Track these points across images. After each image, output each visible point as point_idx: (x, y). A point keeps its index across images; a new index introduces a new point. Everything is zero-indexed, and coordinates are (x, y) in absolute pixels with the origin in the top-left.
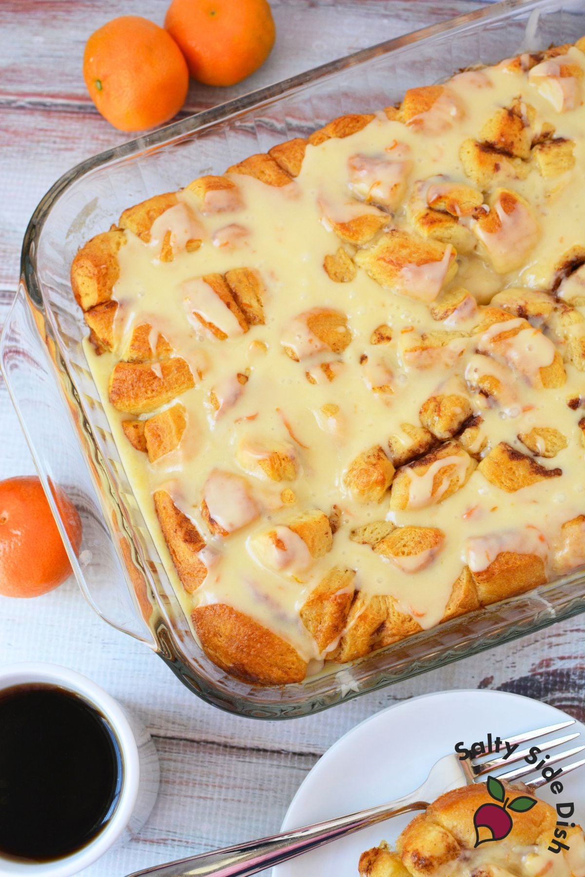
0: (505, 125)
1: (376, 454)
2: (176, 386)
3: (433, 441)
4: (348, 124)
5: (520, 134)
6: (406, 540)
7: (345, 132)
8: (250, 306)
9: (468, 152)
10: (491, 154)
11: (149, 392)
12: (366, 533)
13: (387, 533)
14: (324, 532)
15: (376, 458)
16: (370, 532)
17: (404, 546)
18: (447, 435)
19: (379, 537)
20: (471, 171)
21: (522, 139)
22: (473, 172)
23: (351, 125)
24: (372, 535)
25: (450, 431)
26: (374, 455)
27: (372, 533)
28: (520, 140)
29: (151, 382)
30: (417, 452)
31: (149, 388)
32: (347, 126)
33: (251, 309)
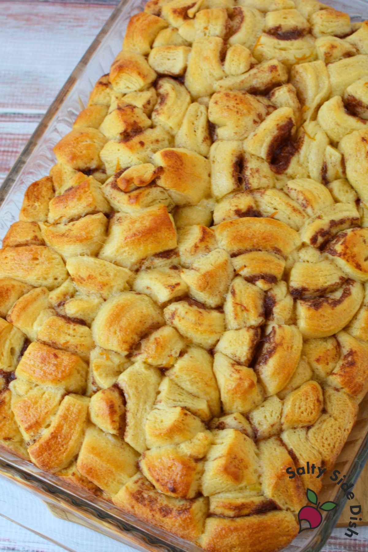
0: (122, 116)
1: (233, 370)
2: (73, 431)
3: (256, 331)
4: (33, 190)
5: (135, 114)
6: (297, 404)
7: (35, 195)
8: (68, 342)
9: (119, 150)
10: (132, 139)
11: (61, 448)
12: (268, 418)
13: (280, 409)
14: (243, 441)
15: (236, 372)
16: (270, 416)
17: (300, 408)
18: (260, 320)
19: (278, 414)
20: (130, 158)
21: (138, 115)
22: (132, 157)
23: (35, 189)
24: (273, 417)
25: (260, 316)
26: (233, 372)
27: (272, 416)
28: (137, 116)
29: (57, 442)
30: (254, 346)
31: (59, 446)
32: (34, 191)
33: (69, 344)
